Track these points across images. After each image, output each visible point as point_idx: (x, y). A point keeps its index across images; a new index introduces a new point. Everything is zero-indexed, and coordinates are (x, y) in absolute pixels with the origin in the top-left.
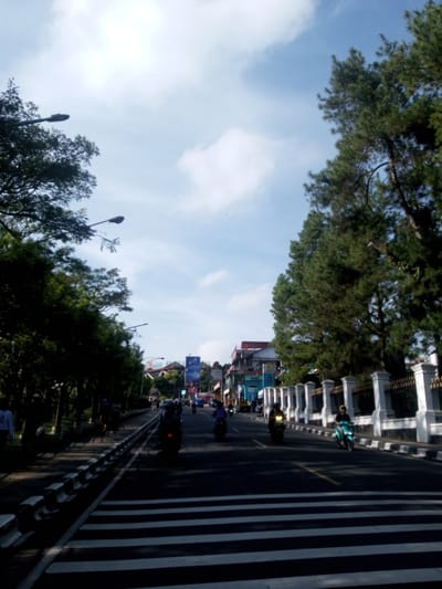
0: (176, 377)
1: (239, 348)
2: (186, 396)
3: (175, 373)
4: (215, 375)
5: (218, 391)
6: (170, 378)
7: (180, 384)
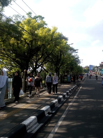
0: (87, 69)
1: (101, 63)
2: (90, 73)
3: (87, 68)
4: (96, 69)
5: (96, 72)
6: (86, 69)
7: (88, 70)
